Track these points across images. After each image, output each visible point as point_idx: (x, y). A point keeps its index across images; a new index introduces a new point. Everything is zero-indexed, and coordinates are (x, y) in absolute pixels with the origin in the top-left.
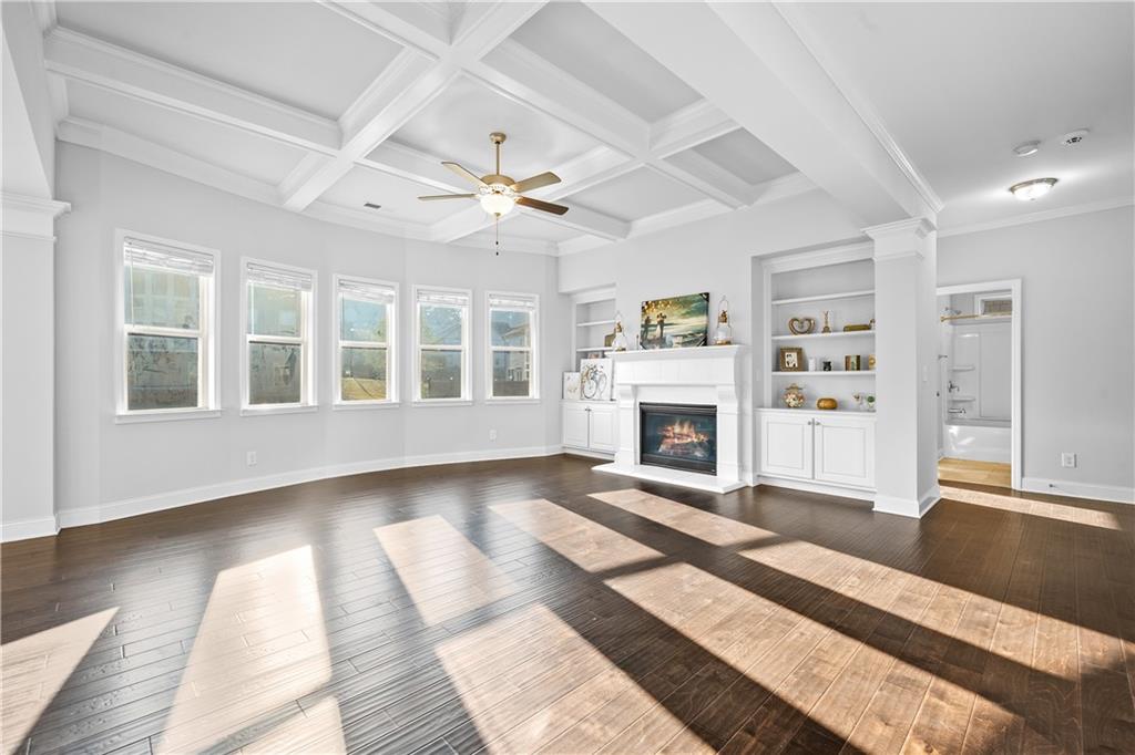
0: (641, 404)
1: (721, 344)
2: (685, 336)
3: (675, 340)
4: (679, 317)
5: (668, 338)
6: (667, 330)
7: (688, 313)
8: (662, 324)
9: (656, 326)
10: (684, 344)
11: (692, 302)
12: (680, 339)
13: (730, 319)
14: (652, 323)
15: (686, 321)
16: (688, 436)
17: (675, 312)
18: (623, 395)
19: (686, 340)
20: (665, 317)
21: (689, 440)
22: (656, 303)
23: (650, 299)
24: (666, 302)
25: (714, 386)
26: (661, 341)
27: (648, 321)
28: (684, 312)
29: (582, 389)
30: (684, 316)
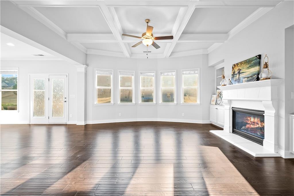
0: (232, 108)
1: (263, 79)
2: (248, 77)
3: (244, 80)
4: (246, 69)
5: (241, 79)
6: (242, 76)
7: (250, 66)
8: (239, 73)
9: (237, 74)
10: (248, 81)
11: (252, 61)
12: (246, 79)
13: (269, 67)
14: (236, 73)
15: (249, 70)
16: (258, 124)
17: (245, 67)
18: (226, 104)
19: (249, 79)
20: (241, 70)
21: (258, 126)
22: (237, 64)
23: (235, 63)
24: (241, 63)
25: (261, 101)
26: (239, 81)
27: (234, 72)
28: (248, 66)
29: (217, 101)
30: (248, 68)
